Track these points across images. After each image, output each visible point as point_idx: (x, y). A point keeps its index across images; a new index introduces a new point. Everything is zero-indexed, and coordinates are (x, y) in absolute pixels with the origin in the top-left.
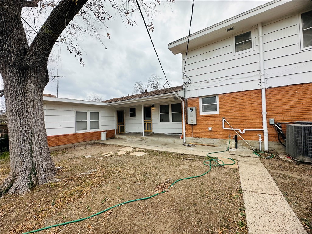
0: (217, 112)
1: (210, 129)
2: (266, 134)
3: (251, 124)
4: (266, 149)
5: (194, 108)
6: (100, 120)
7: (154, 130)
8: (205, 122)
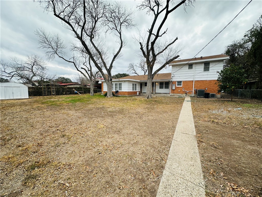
0: (182, 86)
1: (179, 91)
2: (193, 92)
3: (190, 90)
4: (193, 96)
5: (175, 85)
6: (137, 87)
7: (156, 92)
8: (178, 89)
